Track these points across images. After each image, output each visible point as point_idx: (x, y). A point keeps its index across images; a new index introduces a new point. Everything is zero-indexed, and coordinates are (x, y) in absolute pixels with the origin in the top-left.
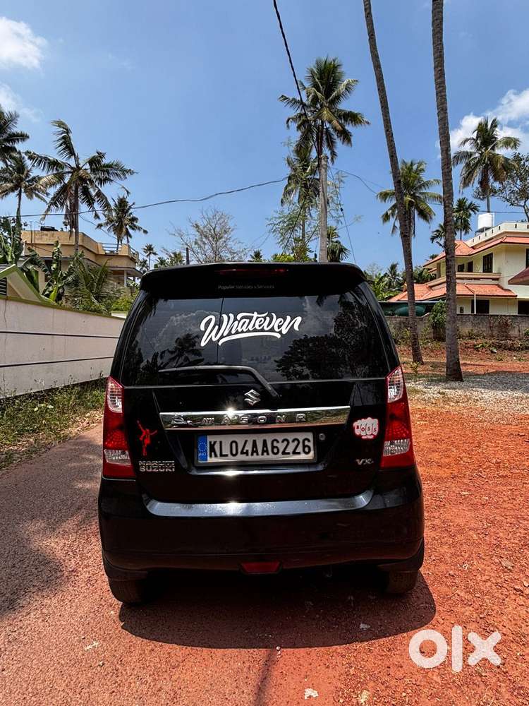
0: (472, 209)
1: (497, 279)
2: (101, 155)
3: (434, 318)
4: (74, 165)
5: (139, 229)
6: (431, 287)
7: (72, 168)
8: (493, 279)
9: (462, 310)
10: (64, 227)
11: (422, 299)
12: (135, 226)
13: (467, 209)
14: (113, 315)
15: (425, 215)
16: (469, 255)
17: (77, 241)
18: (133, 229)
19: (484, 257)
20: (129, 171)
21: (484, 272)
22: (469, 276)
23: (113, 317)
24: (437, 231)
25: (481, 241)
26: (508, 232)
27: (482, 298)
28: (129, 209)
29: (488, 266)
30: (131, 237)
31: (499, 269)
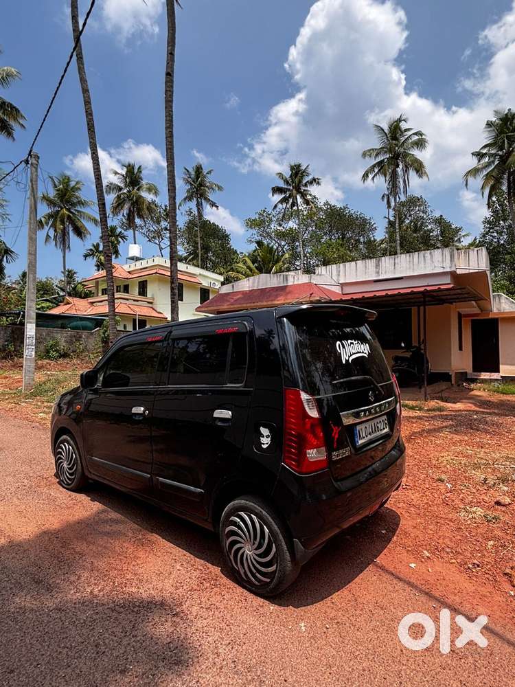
0: (121, 237)
1: (151, 303)
3: (104, 333)
6: (92, 303)
8: (149, 302)
9: (125, 327)
11: (85, 314)
13: (117, 236)
15: (79, 232)
16: (127, 279)
19: (139, 282)
21: (139, 295)
22: (125, 297)
24: (91, 250)
25: (137, 268)
26: (160, 265)
27: (143, 318)
29: (143, 291)
31: (153, 295)
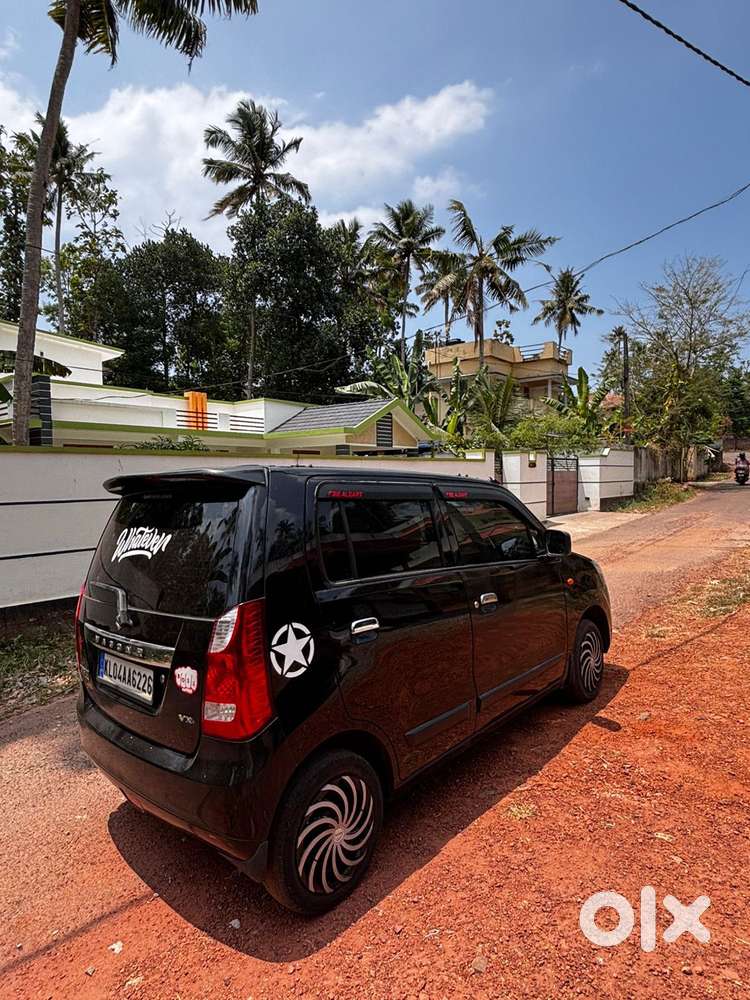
2: (508, 231)
4: (476, 253)
5: (592, 310)
7: (474, 258)
10: (497, 328)
12: (584, 308)
14: (467, 457)
17: (481, 353)
18: (582, 312)
20: (550, 241)
23: (468, 460)
28: (575, 286)
30: (579, 324)
